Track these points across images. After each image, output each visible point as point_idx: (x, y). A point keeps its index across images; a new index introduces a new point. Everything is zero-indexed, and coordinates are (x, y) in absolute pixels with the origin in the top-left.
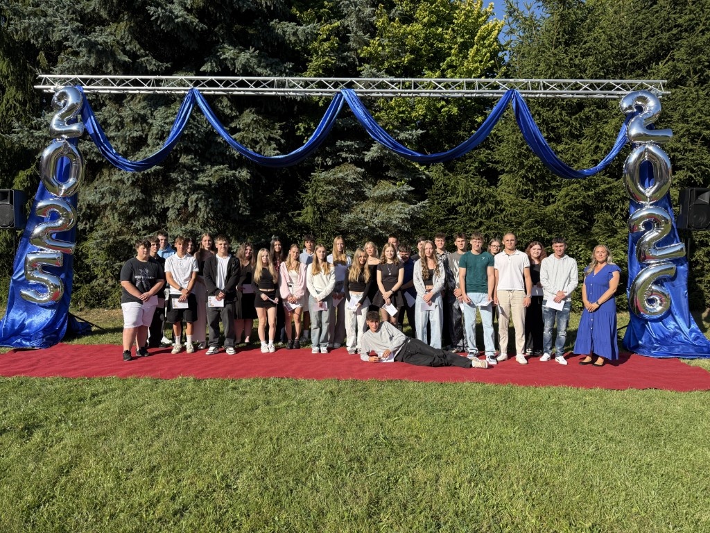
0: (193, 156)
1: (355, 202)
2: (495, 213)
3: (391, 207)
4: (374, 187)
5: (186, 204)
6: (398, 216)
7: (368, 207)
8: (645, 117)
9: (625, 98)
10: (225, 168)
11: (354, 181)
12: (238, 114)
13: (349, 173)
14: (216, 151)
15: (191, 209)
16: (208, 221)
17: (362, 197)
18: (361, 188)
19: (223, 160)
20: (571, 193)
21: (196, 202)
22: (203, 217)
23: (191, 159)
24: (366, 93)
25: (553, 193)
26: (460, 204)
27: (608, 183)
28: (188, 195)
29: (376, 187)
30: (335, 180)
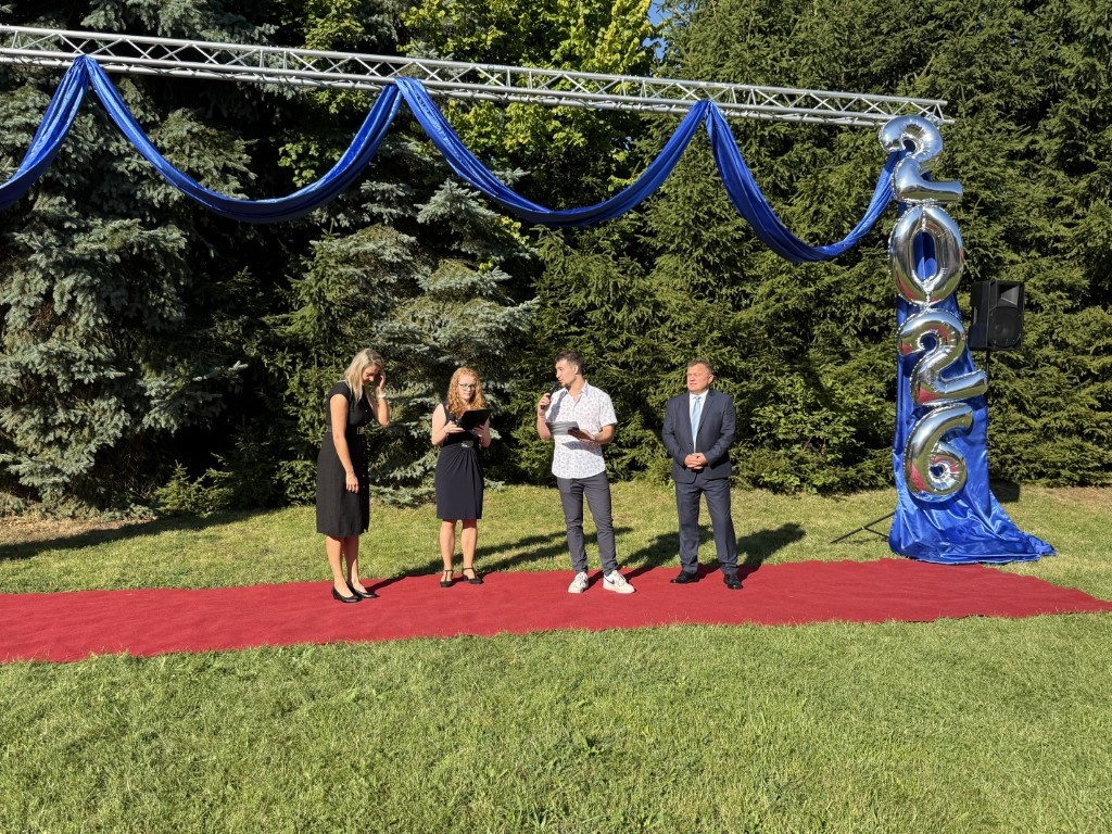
0: (65, 200)
1: (396, 299)
2: (652, 324)
3: (469, 311)
4: (433, 272)
5: (48, 296)
6: (484, 325)
7: (425, 308)
8: (920, 159)
9: (886, 127)
10: (134, 224)
11: (396, 259)
12: (158, 118)
13: (387, 243)
14: (114, 190)
15: (59, 308)
16: (95, 334)
17: (412, 289)
18: (409, 273)
19: (128, 209)
20: (779, 291)
21: (71, 293)
22: (87, 324)
23: (61, 204)
24: (442, 88)
25: (748, 290)
26: (592, 307)
27: (836, 275)
28: (53, 280)
29: (438, 272)
30: (356, 255)
